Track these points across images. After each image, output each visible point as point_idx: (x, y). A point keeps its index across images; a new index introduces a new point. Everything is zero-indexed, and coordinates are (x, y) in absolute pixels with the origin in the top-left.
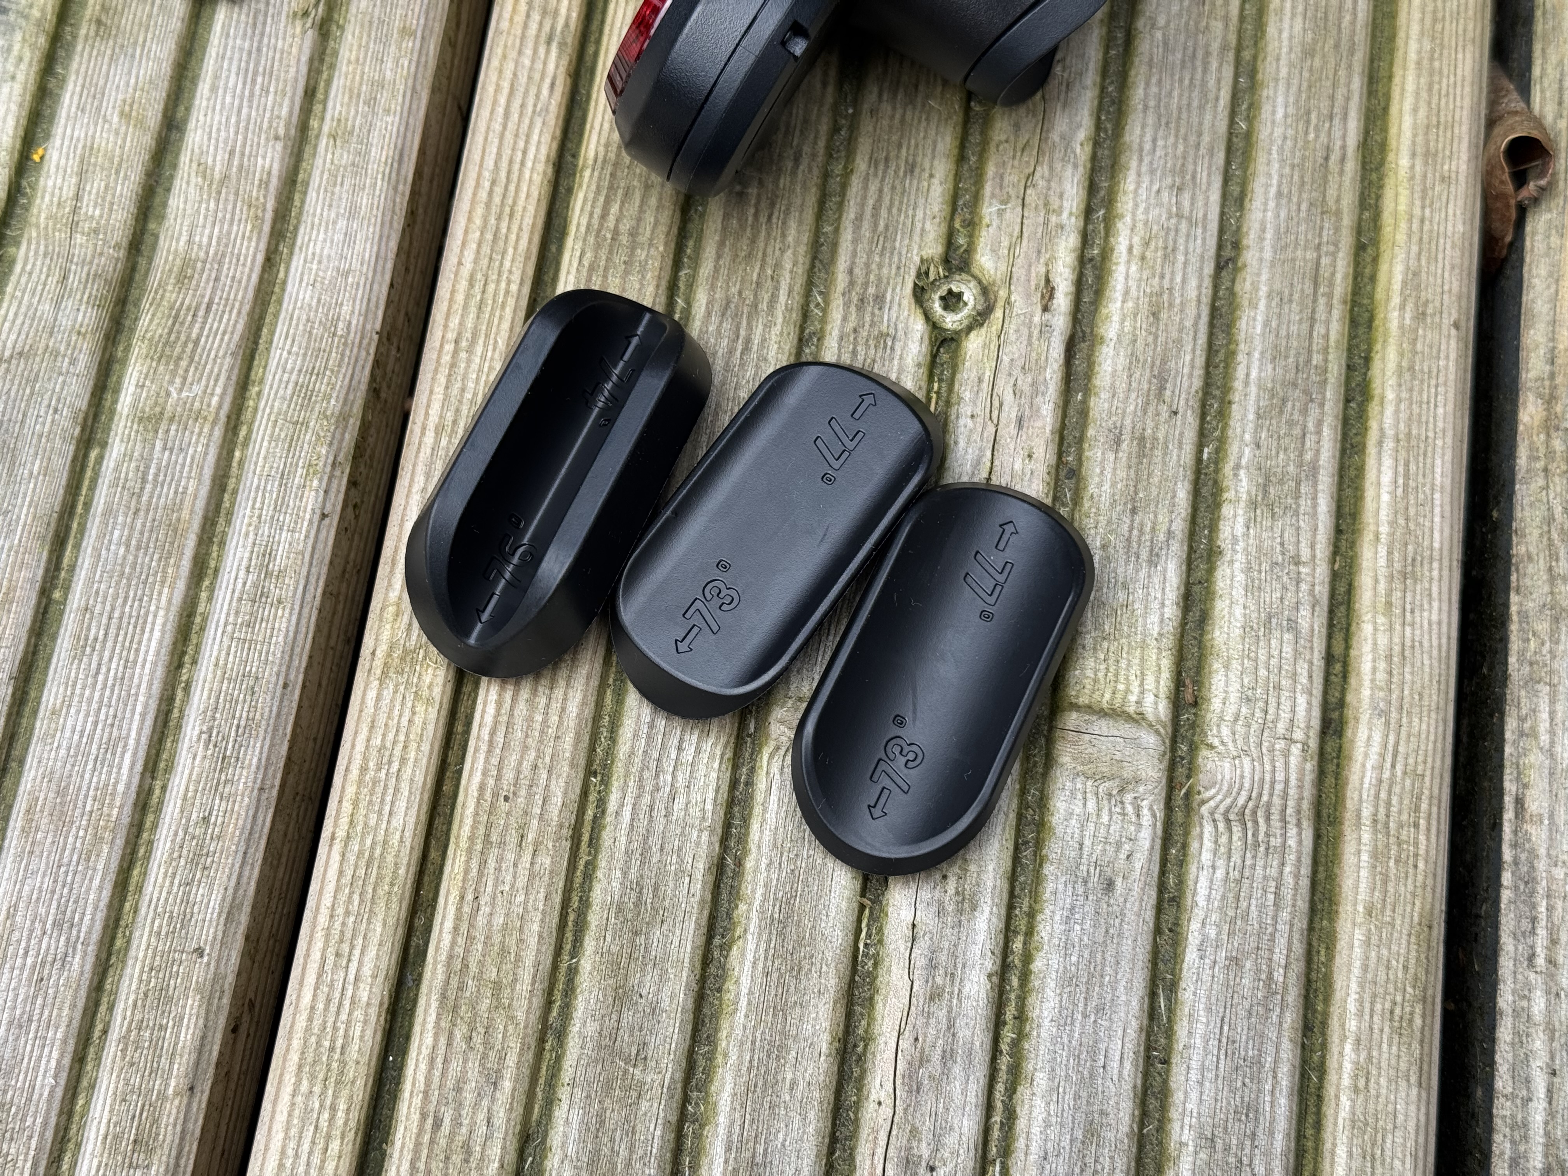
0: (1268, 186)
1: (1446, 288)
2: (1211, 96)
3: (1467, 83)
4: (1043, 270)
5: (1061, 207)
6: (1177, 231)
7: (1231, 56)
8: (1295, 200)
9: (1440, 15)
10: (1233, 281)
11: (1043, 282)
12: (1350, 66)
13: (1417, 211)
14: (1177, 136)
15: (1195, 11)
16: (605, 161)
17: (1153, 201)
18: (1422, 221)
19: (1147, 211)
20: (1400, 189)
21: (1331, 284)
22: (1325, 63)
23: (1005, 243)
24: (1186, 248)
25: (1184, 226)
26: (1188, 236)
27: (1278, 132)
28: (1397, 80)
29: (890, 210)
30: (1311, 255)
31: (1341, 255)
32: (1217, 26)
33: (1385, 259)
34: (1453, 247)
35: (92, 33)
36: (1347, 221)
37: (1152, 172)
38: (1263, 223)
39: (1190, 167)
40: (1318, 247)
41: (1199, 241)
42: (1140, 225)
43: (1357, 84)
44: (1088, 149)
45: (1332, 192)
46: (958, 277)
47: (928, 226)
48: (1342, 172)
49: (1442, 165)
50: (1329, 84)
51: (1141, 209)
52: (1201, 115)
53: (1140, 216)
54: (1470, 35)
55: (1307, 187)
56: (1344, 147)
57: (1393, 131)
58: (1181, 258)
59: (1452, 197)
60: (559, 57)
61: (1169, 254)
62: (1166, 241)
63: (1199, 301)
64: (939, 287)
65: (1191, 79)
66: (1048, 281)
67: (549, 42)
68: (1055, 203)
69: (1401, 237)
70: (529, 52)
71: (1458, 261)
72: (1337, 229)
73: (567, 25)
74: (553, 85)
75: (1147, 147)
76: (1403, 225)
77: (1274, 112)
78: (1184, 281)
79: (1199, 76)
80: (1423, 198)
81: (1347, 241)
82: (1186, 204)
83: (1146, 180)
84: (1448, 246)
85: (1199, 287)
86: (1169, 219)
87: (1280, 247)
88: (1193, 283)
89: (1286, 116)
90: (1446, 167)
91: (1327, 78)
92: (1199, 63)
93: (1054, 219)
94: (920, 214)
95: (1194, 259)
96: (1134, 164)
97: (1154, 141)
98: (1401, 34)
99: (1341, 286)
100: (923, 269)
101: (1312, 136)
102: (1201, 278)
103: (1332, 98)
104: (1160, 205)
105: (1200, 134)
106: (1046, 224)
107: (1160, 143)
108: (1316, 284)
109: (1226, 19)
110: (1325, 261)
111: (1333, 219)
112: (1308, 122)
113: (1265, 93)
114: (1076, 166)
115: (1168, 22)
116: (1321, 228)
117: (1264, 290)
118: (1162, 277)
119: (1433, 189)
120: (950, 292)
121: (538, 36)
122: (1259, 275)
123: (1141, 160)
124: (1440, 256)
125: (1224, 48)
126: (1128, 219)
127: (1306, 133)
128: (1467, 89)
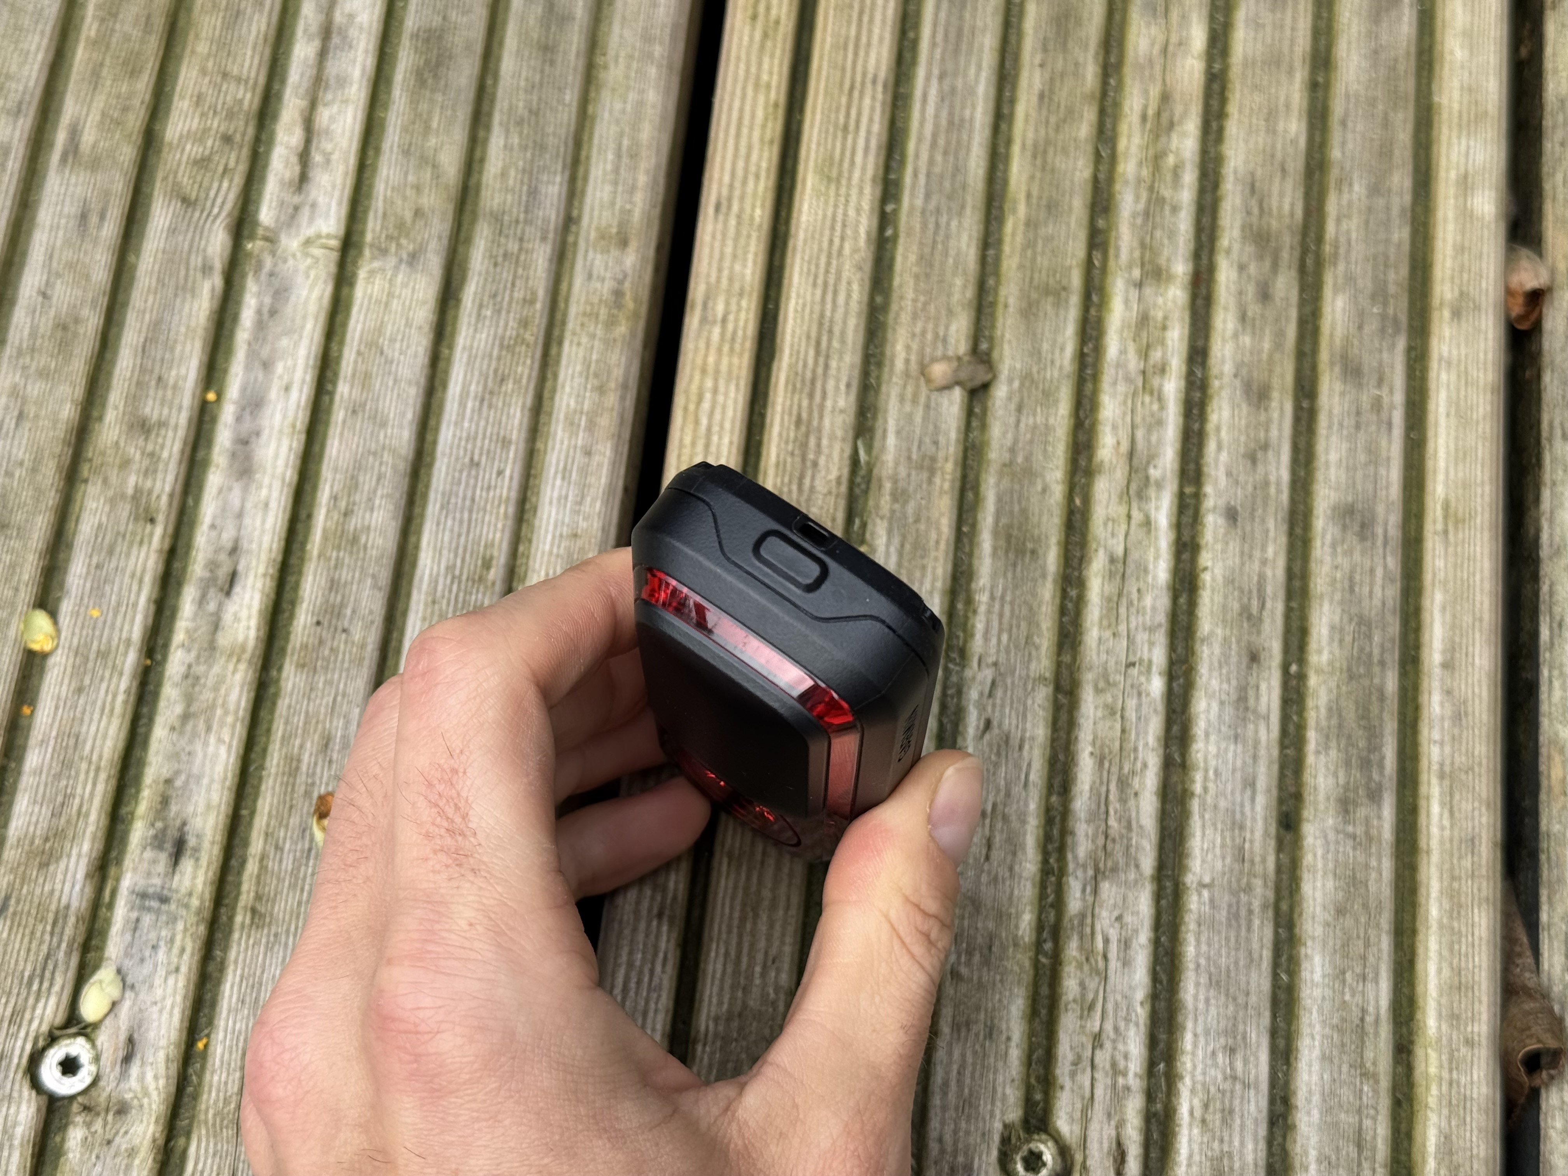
0: (1311, 1048)
1: (1475, 1151)
2: (1256, 956)
3: (1484, 942)
4: (1113, 1133)
5: (1126, 1067)
6: (1232, 1092)
7: (1270, 913)
8: (1336, 1061)
9: (1457, 873)
10: (1284, 1137)
11: (1114, 1146)
12: (1378, 925)
13: (1446, 1075)
14: (1227, 995)
15: (1236, 866)
16: (716, 1035)
17: (1209, 1062)
18: (1451, 1084)
19: (1204, 1073)
20: (1430, 1051)
21: (1374, 1149)
22: (1357, 921)
23: (1079, 1106)
24: (1242, 1110)
25: (1238, 1087)
26: (1242, 1098)
27: (1317, 993)
28: (1421, 937)
29: (973, 1077)
30: (1353, 1119)
31: (1380, 1118)
32: (1258, 883)
33: (1419, 1118)
34: (1479, 1110)
35: (248, 921)
36: (1385, 1083)
37: (1207, 1033)
38: (1308, 1084)
39: (1241, 1027)
40: (1359, 1111)
41: (1253, 1103)
42: (1199, 1087)
43: (1386, 943)
44: (1148, 1007)
45: (1369, 1054)
46: (1036, 1137)
47: (1008, 1091)
48: (1377, 1034)
49: (1466, 1025)
50: (1361, 943)
51: (1199, 1070)
52: (1248, 975)
53: (1199, 1078)
54: (1484, 893)
55: (1347, 1049)
56: (1377, 1008)
57: (1420, 989)
58: (1238, 1121)
59: (1475, 1060)
60: (669, 931)
61: (1227, 1114)
62: (1223, 1102)
63: (1256, 1165)
64: (1020, 1148)
65: (1237, 937)
66: (1119, 1144)
67: (660, 916)
68: (1122, 1064)
69: (1432, 1101)
70: (642, 926)
71: (1483, 1124)
72: (1376, 1091)
73: (675, 898)
74: (665, 959)
75: (1201, 1006)
76: (1434, 1090)
77: (1312, 972)
78: (1242, 1143)
79: (1243, 933)
80: (1451, 1061)
81: (1384, 1104)
82: (1239, 1065)
83: (1202, 1040)
84: (1475, 1109)
85: (1255, 1151)
86: (1225, 1079)
87: (1327, 1111)
88: (1250, 1146)
89: (1324, 976)
90: (1469, 1029)
91: (1358, 937)
92: (1243, 922)
93: (1121, 1081)
94: (1000, 1078)
95: (1249, 1124)
96: (1190, 1025)
97: (1207, 1001)
98: (1422, 891)
99: (1382, 1148)
100: (1006, 1134)
101: (1347, 997)
102: (1256, 1142)
103: (1364, 958)
104: (1215, 1065)
105: (1248, 994)
106: (1114, 1085)
107: (1213, 1001)
108: (1359, 1146)
109: (1265, 877)
110: (1367, 1123)
111: (1371, 1082)
112: (1344, 981)
113: (1303, 951)
114: (1137, 1025)
115: (1213, 880)
116: (1361, 1090)
117: (1313, 1154)
118: (1222, 1141)
119: (1458, 1050)
120: (1031, 1152)
121: (650, 910)
122: (1308, 1139)
123: (1196, 1020)
124: (1468, 1119)
125: (1264, 907)
126: (1188, 1081)
127: (1343, 993)
128: (1484, 948)
